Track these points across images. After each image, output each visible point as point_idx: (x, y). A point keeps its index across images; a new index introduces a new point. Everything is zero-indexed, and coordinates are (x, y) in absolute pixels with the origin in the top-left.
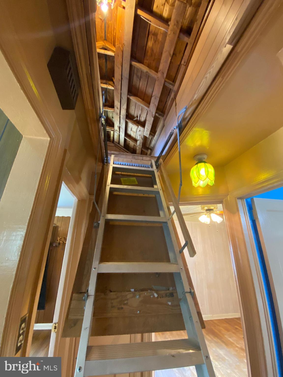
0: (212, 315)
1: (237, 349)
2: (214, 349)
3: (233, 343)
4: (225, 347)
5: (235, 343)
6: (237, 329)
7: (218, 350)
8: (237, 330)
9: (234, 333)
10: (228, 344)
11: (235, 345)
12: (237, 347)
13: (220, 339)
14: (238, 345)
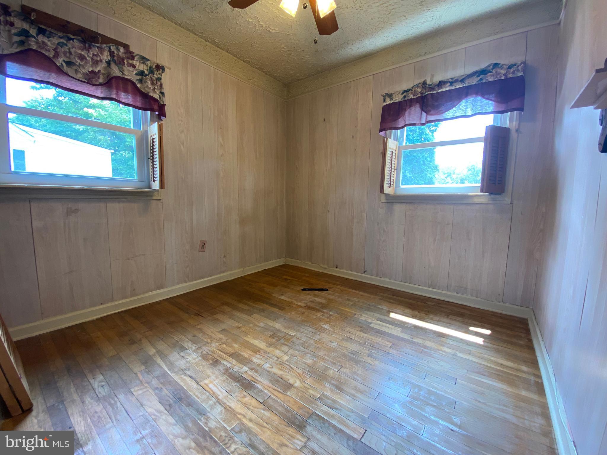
0: (242, 269)
1: (300, 309)
2: (262, 325)
3: (291, 303)
4: (281, 313)
5: (295, 302)
6: (286, 279)
7: (271, 323)
8: (288, 281)
9: (284, 286)
10: (282, 306)
11: (296, 305)
12: (300, 306)
13: (267, 303)
14: (300, 304)
